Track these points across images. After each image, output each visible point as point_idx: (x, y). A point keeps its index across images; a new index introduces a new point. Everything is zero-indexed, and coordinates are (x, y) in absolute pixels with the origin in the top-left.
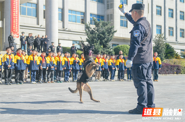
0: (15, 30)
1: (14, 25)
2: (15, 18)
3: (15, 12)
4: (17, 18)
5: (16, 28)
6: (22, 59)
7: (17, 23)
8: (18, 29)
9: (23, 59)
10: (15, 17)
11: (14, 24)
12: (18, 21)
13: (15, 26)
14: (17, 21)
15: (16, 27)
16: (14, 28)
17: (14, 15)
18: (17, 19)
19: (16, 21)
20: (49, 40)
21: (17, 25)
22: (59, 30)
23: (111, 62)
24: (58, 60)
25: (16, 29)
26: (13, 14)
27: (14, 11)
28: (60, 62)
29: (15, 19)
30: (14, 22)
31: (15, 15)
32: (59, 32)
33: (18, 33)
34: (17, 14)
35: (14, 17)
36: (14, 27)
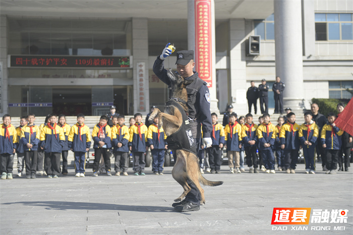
0: (204, 74)
1: (202, 64)
2: (202, 52)
3: (202, 39)
4: (206, 50)
5: (204, 70)
6: (54, 133)
7: (207, 61)
8: (209, 71)
9: (57, 133)
10: (202, 50)
11: (201, 62)
12: (209, 56)
13: (204, 66)
14: (206, 57)
15: (206, 68)
16: (202, 70)
17: (200, 46)
18: (206, 54)
19: (204, 56)
20: (284, 85)
21: (206, 64)
22: (304, 61)
23: (262, 132)
24: (136, 132)
25: (206, 72)
26: (200, 44)
27: (200, 39)
28: (138, 135)
29: (204, 52)
30: (201, 59)
31: (202, 46)
32: (304, 66)
33: (210, 79)
34: (206, 43)
35: (200, 50)
36: (201, 68)
